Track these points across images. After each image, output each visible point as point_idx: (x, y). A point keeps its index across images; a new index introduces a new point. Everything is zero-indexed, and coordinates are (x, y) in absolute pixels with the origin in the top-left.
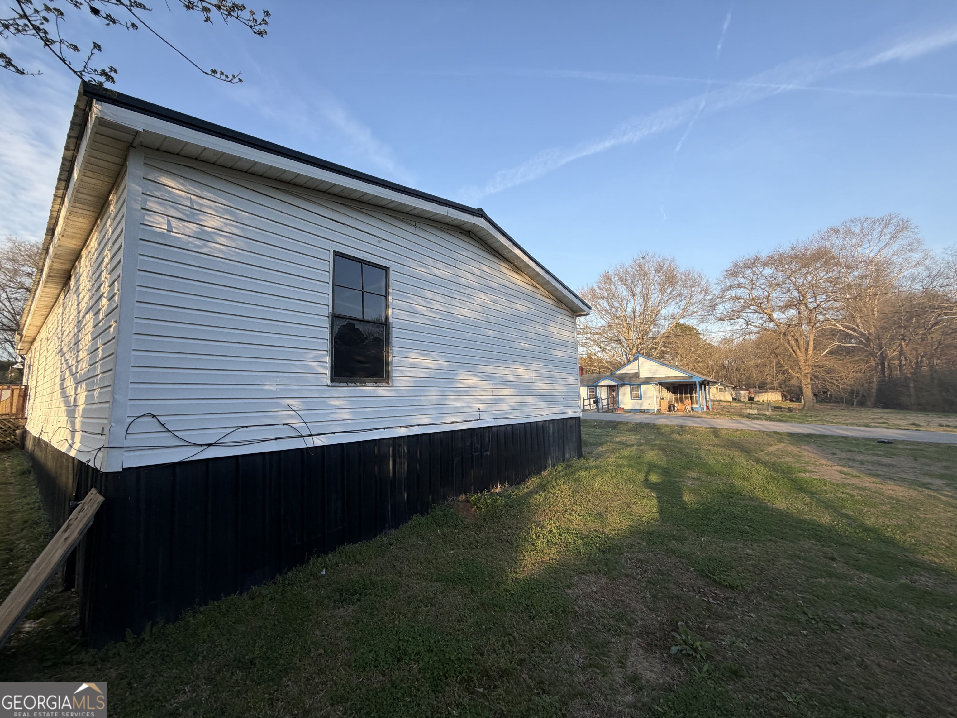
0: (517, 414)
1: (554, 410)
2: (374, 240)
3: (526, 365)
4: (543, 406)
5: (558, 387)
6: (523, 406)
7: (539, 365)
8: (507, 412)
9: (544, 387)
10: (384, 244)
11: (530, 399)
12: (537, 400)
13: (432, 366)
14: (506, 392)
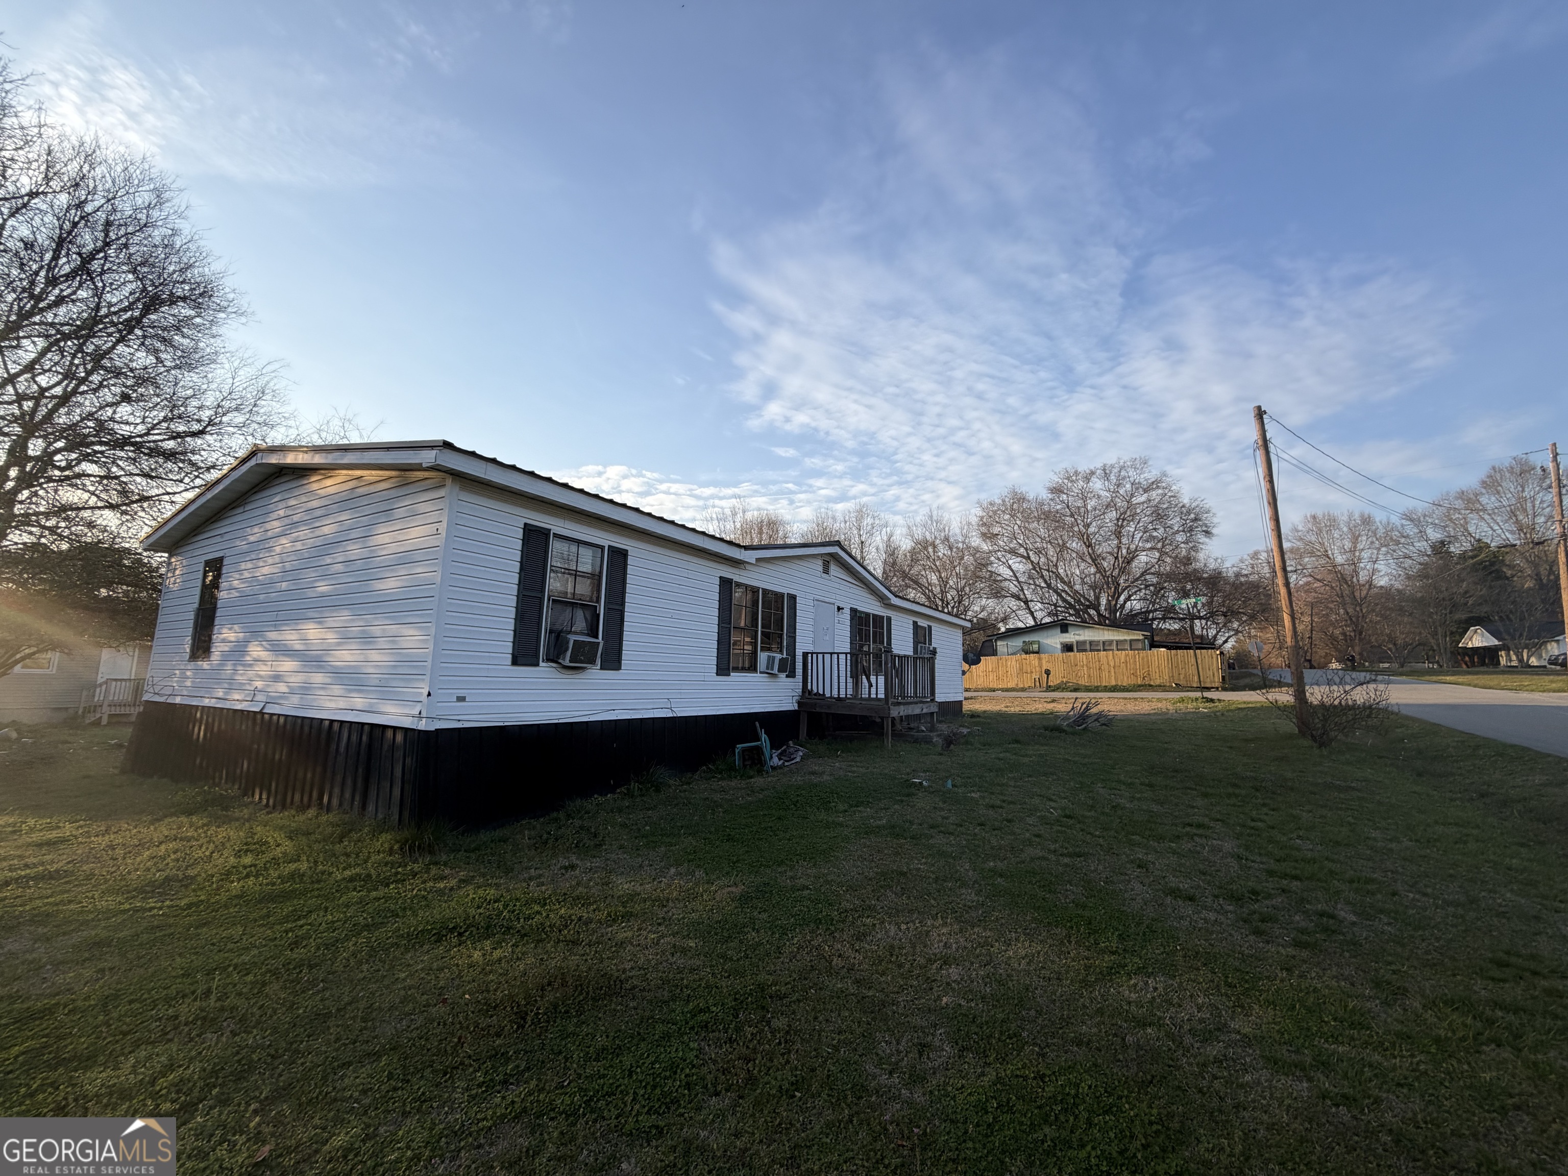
0: (295, 700)
1: (359, 702)
2: (218, 539)
3: (319, 620)
4: (337, 693)
5: (374, 656)
6: (306, 689)
7: (342, 618)
8: (283, 696)
9: (345, 657)
10: (227, 537)
11: (318, 678)
12: (328, 680)
13: (233, 639)
14: (288, 665)
